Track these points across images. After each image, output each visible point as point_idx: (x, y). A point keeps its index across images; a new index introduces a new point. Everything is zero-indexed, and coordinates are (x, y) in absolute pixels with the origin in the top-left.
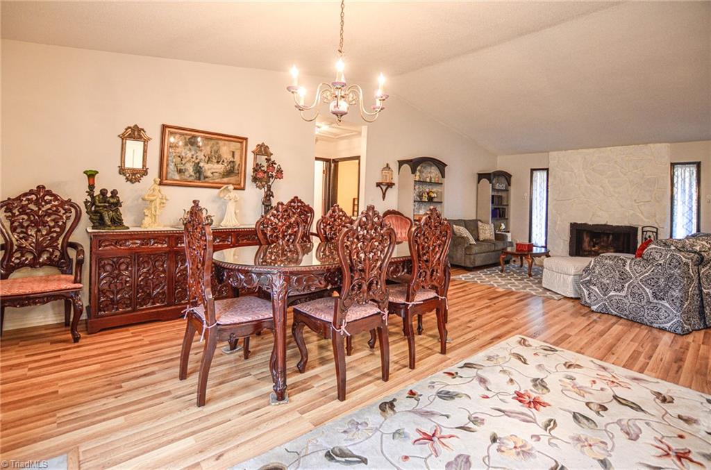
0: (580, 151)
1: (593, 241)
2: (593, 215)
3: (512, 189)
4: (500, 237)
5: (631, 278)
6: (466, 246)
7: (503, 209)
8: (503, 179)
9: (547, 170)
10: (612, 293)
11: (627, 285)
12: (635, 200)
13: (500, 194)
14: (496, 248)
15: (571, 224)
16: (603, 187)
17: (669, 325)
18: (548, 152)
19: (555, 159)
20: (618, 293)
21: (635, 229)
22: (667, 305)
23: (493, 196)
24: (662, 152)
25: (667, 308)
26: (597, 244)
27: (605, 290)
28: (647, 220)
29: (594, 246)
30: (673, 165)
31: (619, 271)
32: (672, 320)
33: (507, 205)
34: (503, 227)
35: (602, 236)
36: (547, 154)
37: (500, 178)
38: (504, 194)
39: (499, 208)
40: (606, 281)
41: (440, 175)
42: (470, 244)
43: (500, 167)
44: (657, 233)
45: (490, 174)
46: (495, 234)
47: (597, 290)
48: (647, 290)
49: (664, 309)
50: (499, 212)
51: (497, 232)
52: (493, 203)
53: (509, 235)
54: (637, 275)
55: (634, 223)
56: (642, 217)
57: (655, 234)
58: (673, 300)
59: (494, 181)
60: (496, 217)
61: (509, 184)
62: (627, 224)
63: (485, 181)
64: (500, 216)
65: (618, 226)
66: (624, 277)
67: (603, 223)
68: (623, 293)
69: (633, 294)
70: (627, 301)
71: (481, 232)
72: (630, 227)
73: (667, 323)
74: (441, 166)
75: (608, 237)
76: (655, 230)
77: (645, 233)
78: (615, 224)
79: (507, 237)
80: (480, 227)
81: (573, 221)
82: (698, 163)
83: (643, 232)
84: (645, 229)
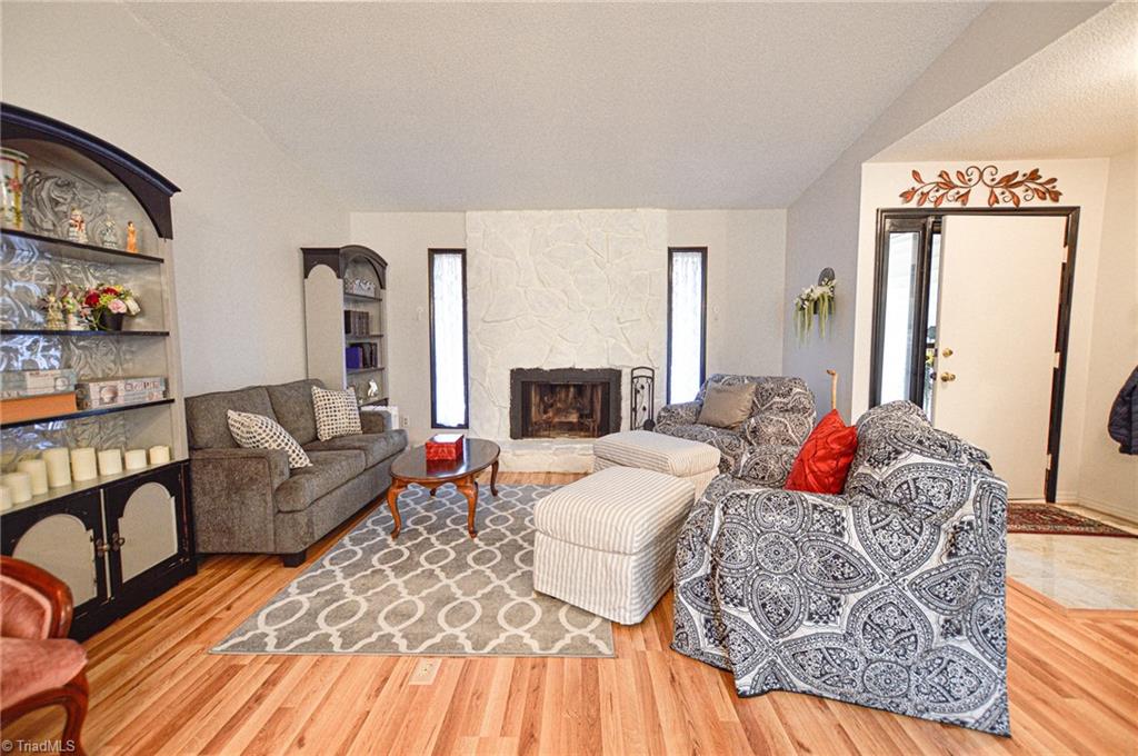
0: (527, 213)
1: (544, 402)
2: (551, 351)
3: (389, 295)
4: (373, 423)
5: (872, 576)
6: (277, 482)
7: (371, 344)
8: (367, 272)
9: (463, 252)
10: (806, 629)
11: (853, 599)
12: (618, 319)
13: (361, 308)
14: (371, 461)
15: (512, 371)
16: (566, 294)
17: (978, 713)
18: (465, 212)
19: (481, 228)
20: (822, 629)
21: (617, 374)
22: (968, 647)
23: (347, 314)
24: (655, 226)
25: (970, 657)
26: (552, 406)
27: (778, 616)
28: (635, 356)
29: (545, 412)
30: (671, 251)
31: (821, 553)
32: (987, 697)
33: (381, 336)
34: (374, 387)
35: (558, 389)
36: (462, 214)
37: (360, 268)
38: (371, 309)
39: (360, 345)
40: (779, 587)
41: (150, 228)
42: (293, 472)
43: (358, 237)
44: (652, 379)
45: (336, 251)
46: (362, 414)
47: (748, 618)
48: (931, 616)
49: (963, 662)
50: (363, 356)
51: (365, 409)
52: (347, 331)
53: (393, 410)
54: (896, 566)
55: (615, 364)
56: (628, 350)
57: (650, 381)
58: (986, 631)
59: (346, 276)
60: (357, 367)
61: (382, 286)
62: (606, 366)
63: (322, 272)
64: (365, 365)
65: (591, 370)
66: (840, 572)
67: (567, 366)
68: (839, 626)
69: (874, 629)
70: (854, 653)
71: (321, 416)
72: (611, 371)
73: (976, 707)
74: (153, 193)
75: (568, 392)
76: (649, 374)
77: (635, 380)
78: (585, 366)
79: (389, 415)
80: (319, 403)
81: (515, 367)
82: (703, 251)
83: (633, 378)
84: (636, 373)
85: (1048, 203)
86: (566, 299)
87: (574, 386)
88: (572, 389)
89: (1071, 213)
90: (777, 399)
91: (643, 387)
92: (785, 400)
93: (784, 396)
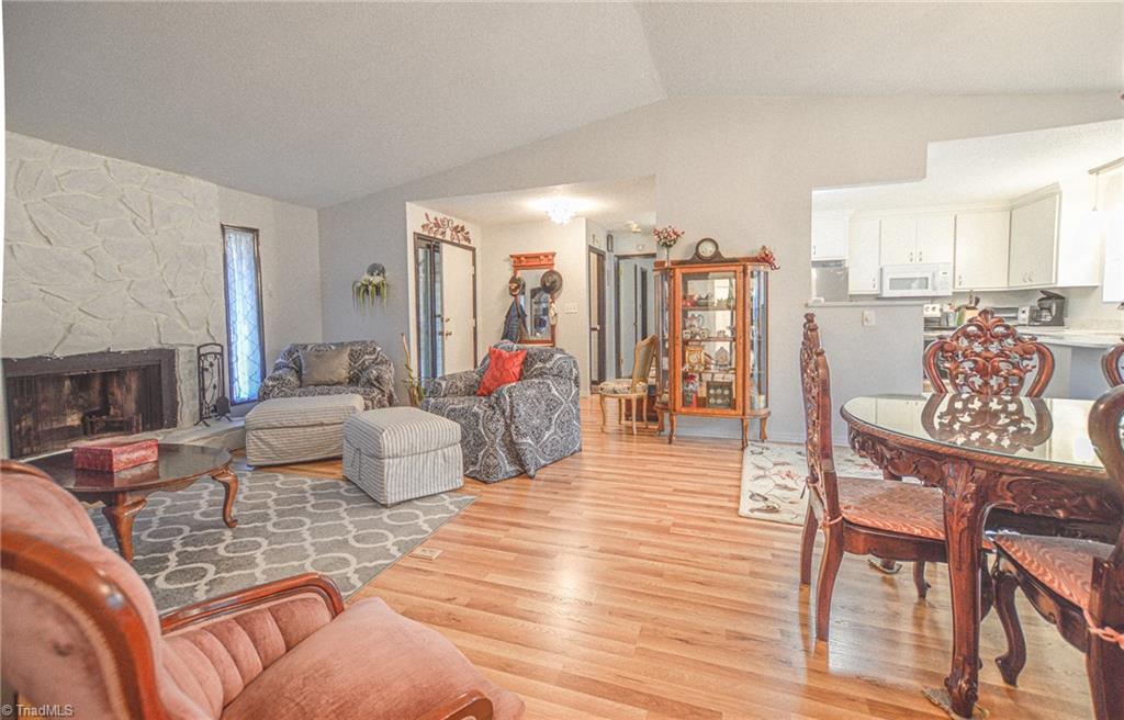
2: (69, 330)
5: (561, 403)
11: (556, 415)
21: (167, 357)
27: (538, 434)
28: (197, 333)
30: (224, 227)
31: (547, 401)
40: (537, 421)
44: (221, 355)
47: (530, 441)
55: (169, 341)
56: (186, 327)
57: (218, 357)
62: (157, 346)
65: (134, 352)
66: (552, 406)
67: (100, 349)
69: (561, 425)
72: (160, 351)
75: (60, 386)
76: (218, 350)
77: (203, 358)
82: (254, 231)
83: (199, 357)
84: (202, 351)
85: (466, 244)
86: (90, 263)
87: (71, 378)
88: (67, 383)
89: (473, 250)
90: (367, 357)
91: (211, 365)
92: (373, 357)
93: (370, 354)
